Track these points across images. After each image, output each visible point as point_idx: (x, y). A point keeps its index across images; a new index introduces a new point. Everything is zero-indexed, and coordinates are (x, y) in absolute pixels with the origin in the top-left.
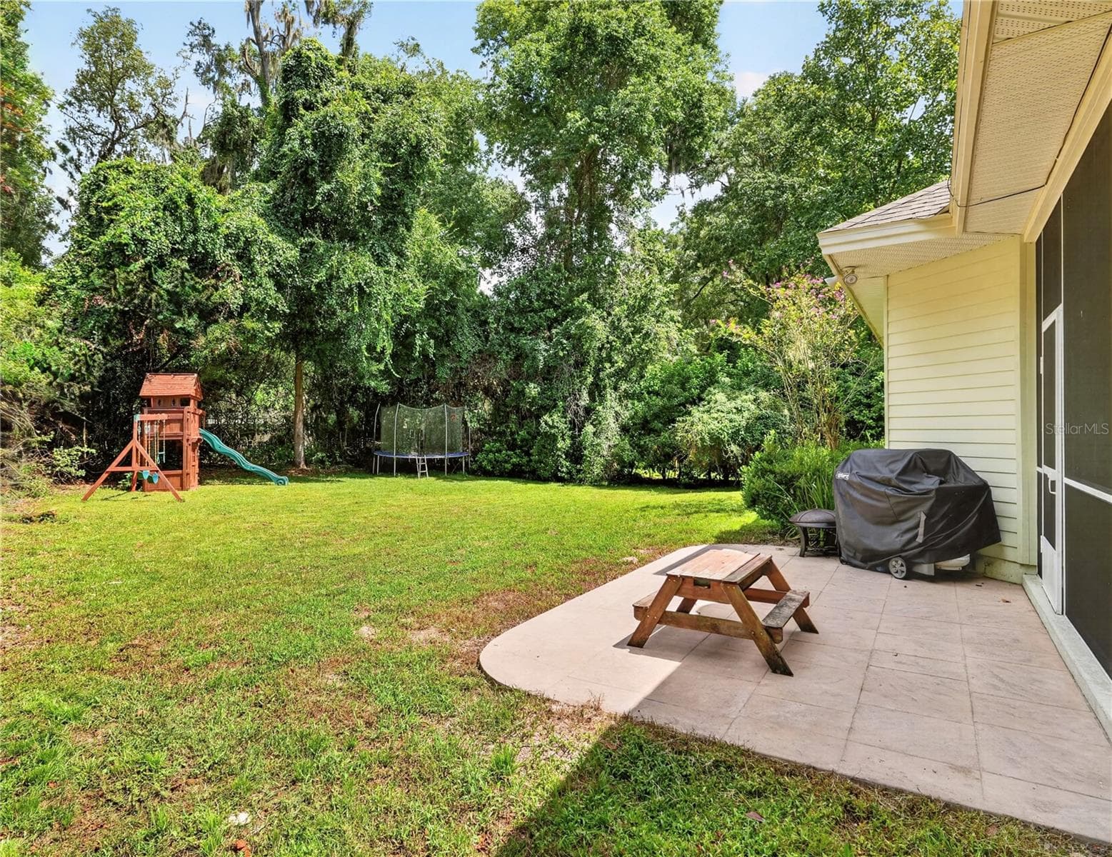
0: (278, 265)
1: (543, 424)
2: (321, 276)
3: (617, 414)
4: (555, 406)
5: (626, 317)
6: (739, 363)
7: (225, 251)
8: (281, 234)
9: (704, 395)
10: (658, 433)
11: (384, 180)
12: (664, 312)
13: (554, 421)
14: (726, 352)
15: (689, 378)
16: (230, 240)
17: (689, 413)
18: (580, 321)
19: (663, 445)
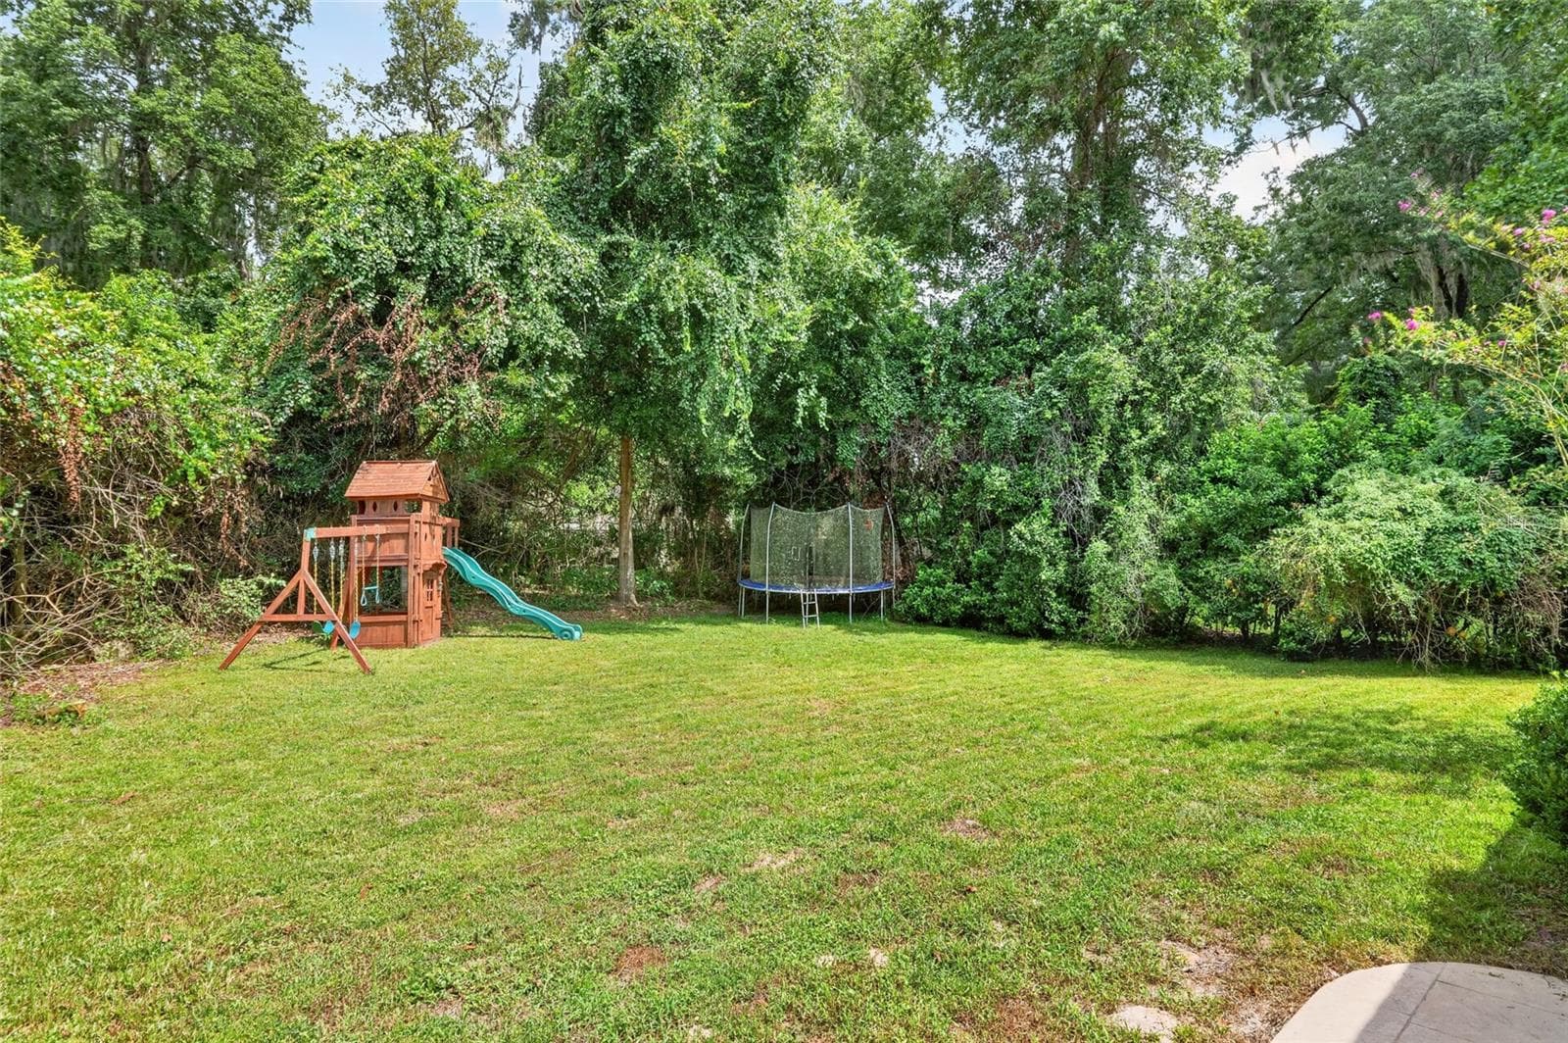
0: (567, 282)
1: (1015, 538)
2: (632, 295)
3: (1153, 522)
4: (1038, 506)
5: (1172, 346)
6: (1400, 423)
7: (482, 264)
8: (575, 232)
9: (1329, 484)
10: (1234, 555)
11: (734, 133)
12: (1244, 335)
13: (1035, 530)
14: (1372, 403)
15: (1295, 453)
16: (491, 244)
17: (1298, 519)
18: (1083, 357)
19: (1245, 579)
